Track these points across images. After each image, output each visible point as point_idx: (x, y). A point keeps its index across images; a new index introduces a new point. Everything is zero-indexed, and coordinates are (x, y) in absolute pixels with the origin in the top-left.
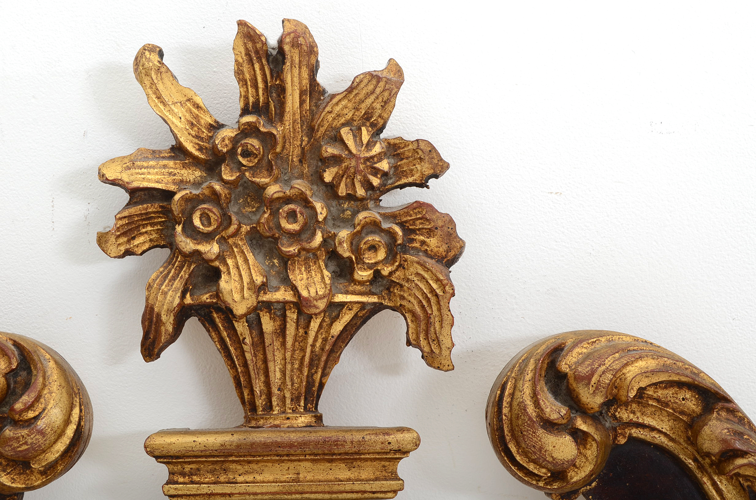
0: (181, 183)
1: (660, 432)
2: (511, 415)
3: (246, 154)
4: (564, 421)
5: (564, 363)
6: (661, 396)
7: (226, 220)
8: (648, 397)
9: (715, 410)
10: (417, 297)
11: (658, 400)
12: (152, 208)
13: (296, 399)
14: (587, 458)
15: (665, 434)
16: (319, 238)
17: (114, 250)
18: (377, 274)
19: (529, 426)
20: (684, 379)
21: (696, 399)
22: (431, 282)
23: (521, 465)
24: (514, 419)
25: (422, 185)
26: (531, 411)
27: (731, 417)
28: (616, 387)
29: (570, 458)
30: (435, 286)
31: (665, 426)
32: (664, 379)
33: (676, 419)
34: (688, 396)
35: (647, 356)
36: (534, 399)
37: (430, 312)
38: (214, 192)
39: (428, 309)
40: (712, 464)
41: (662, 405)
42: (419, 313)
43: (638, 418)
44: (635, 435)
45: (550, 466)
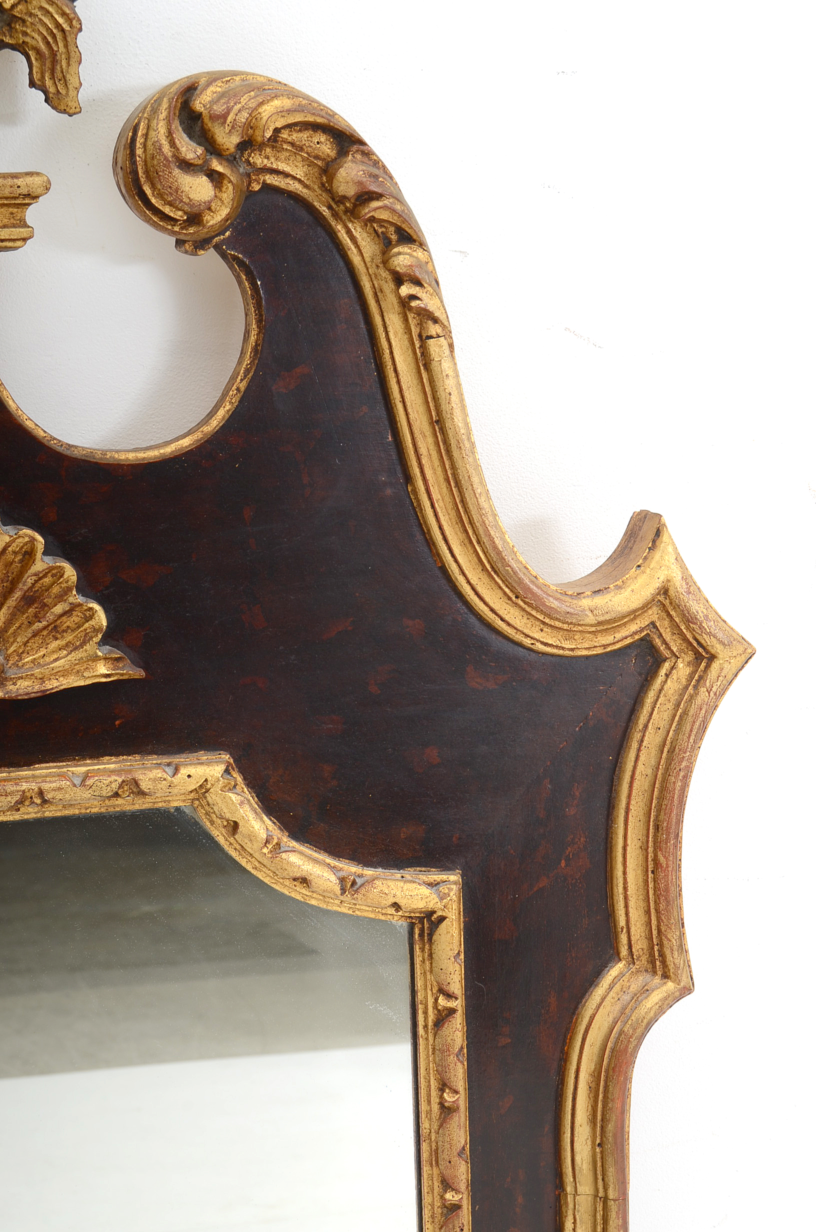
1: (294, 178)
2: (146, 156)
4: (200, 162)
5: (198, 102)
6: (296, 140)
8: (282, 141)
9: (351, 153)
10: (42, 33)
11: (292, 144)
14: (223, 202)
15: (300, 181)
19: (165, 166)
20: (319, 120)
21: (331, 143)
22: (56, 16)
23: (157, 207)
24: (148, 159)
26: (167, 151)
27: (366, 160)
28: (251, 128)
29: (206, 199)
30: (61, 20)
32: (300, 120)
33: (311, 164)
34: (322, 140)
35: (282, 95)
36: (169, 138)
37: (55, 49)
39: (53, 45)
40: (347, 211)
41: (296, 149)
42: (44, 51)
43: (272, 163)
44: (268, 182)
45: (186, 208)
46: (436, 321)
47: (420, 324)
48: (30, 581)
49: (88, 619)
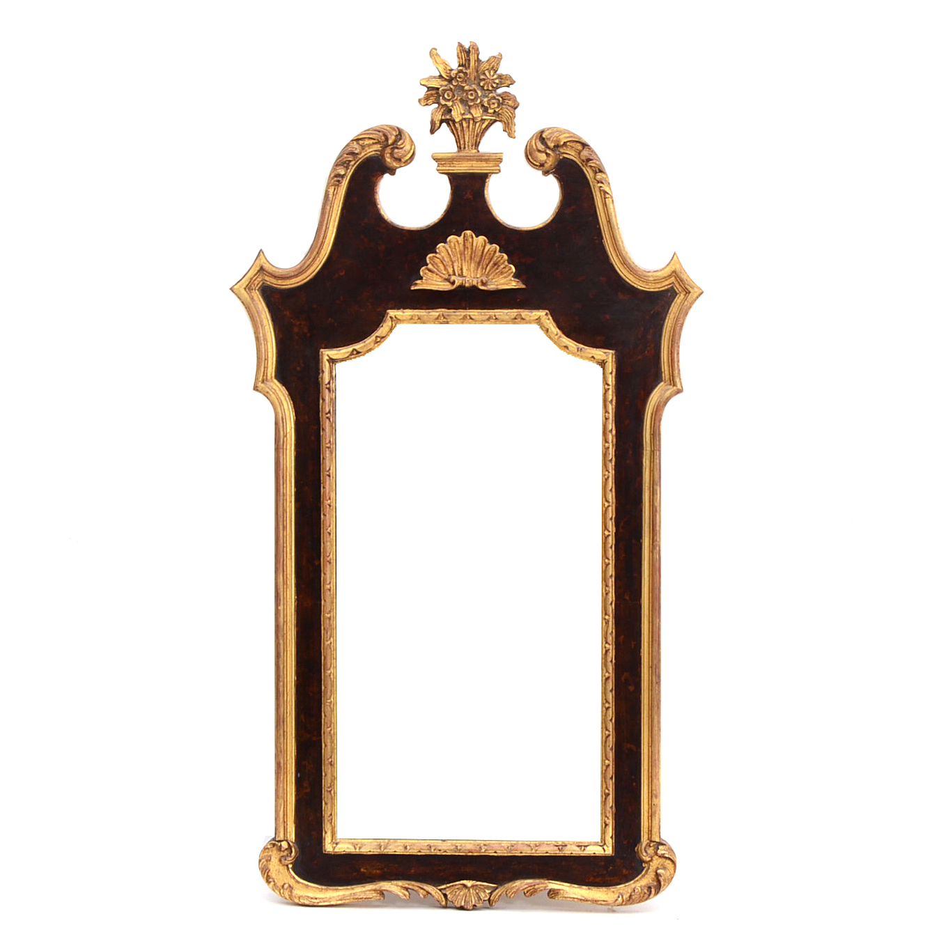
0: (442, 86)
1: (571, 155)
3: (459, 78)
4: (544, 150)
5: (544, 135)
6: (571, 145)
7: (454, 96)
8: (567, 145)
9: (586, 149)
10: (506, 118)
12: (434, 92)
13: (472, 146)
14: (550, 161)
15: (573, 156)
16: (479, 101)
17: (423, 104)
18: (495, 111)
19: (534, 152)
20: (577, 140)
21: (581, 146)
22: (510, 114)
23: (533, 163)
24: (531, 151)
25: (508, 86)
26: (535, 148)
27: (590, 151)
28: (558, 142)
29: (545, 161)
31: (573, 153)
32: (571, 139)
33: (575, 151)
34: (578, 145)
36: (536, 145)
37: (509, 122)
38: (451, 89)
40: (585, 163)
41: (571, 147)
42: (506, 122)
43: (565, 151)
44: (565, 156)
45: (540, 163)
46: (608, 194)
47: (604, 195)
48: (495, 258)
49: (510, 270)
